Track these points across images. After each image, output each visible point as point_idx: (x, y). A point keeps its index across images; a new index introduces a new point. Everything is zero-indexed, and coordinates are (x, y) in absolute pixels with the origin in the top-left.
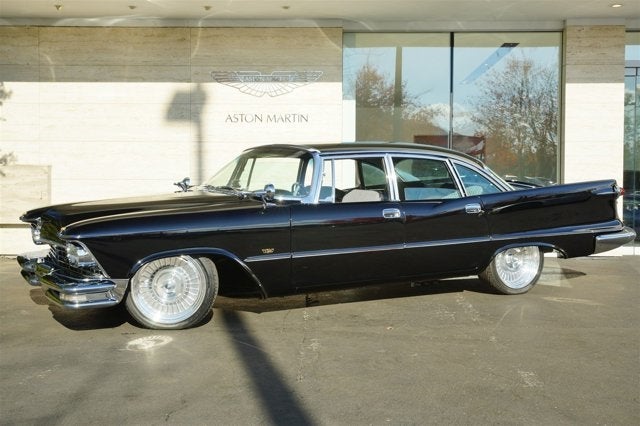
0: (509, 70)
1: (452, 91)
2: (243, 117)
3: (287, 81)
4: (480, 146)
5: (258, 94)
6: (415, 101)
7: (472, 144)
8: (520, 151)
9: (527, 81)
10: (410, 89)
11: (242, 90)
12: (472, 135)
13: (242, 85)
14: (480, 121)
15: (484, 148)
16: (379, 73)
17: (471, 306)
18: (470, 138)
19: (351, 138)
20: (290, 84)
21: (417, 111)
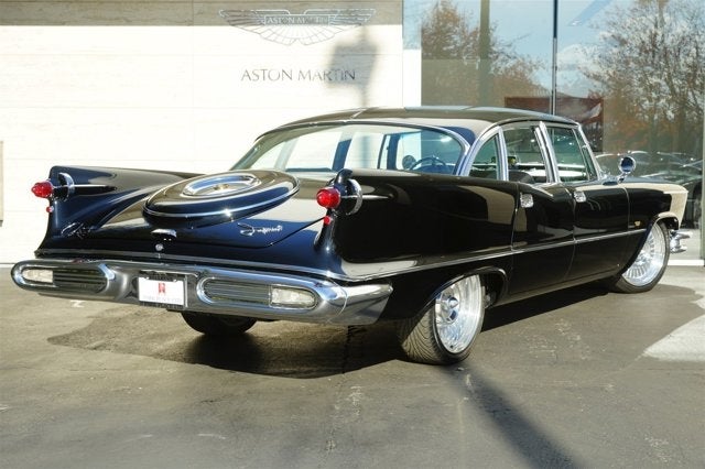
0: (637, 6)
1: (555, 35)
2: (265, 74)
3: (327, 23)
4: (596, 112)
5: (287, 41)
6: (508, 50)
7: (584, 108)
8: (651, 118)
9: (662, 21)
10: (501, 35)
11: (265, 35)
12: (585, 96)
13: (265, 28)
14: (597, 77)
15: (601, 114)
16: (459, 12)
17: (579, 338)
18: (582, 100)
19: (415, 101)
20: (329, 27)
21: (511, 63)
